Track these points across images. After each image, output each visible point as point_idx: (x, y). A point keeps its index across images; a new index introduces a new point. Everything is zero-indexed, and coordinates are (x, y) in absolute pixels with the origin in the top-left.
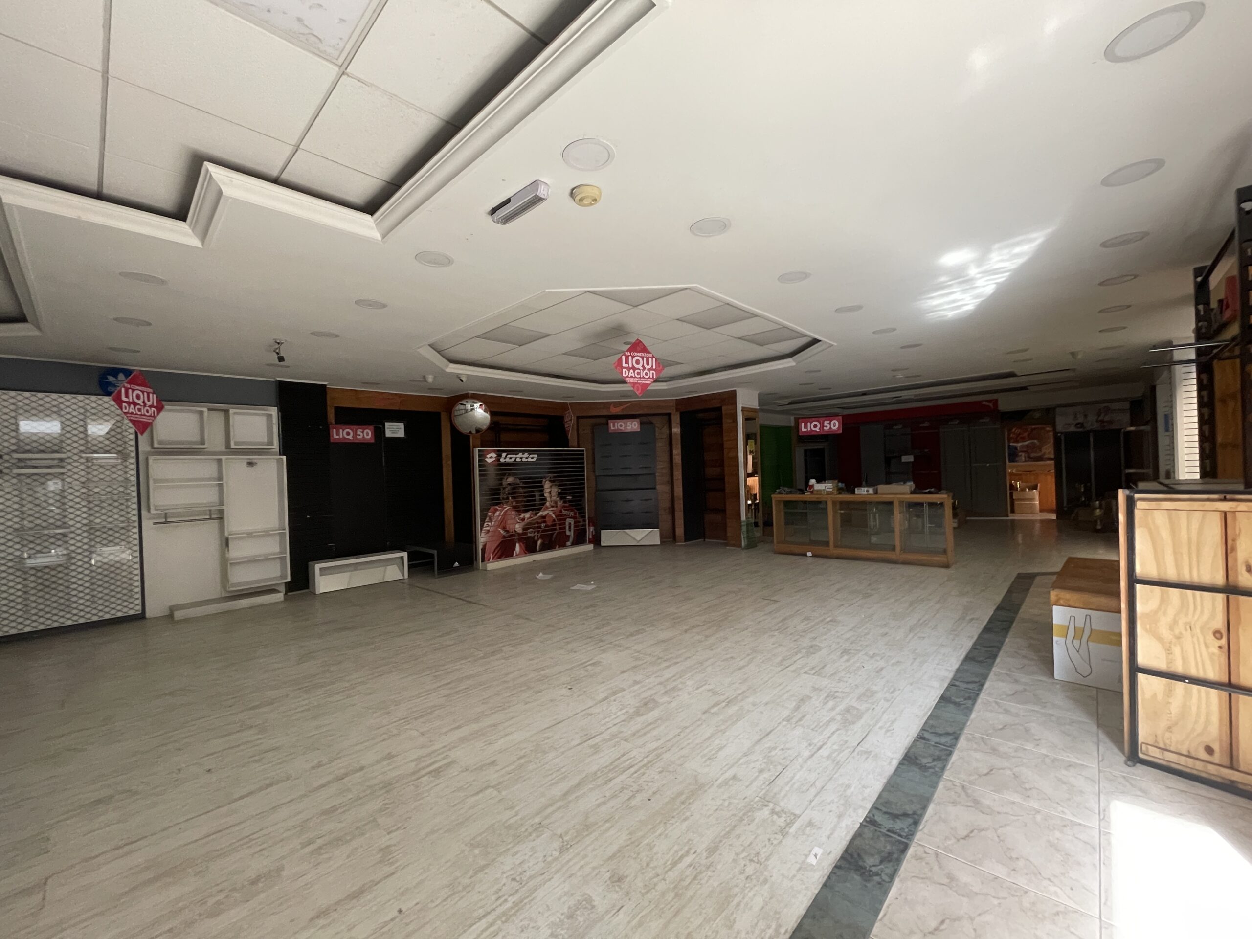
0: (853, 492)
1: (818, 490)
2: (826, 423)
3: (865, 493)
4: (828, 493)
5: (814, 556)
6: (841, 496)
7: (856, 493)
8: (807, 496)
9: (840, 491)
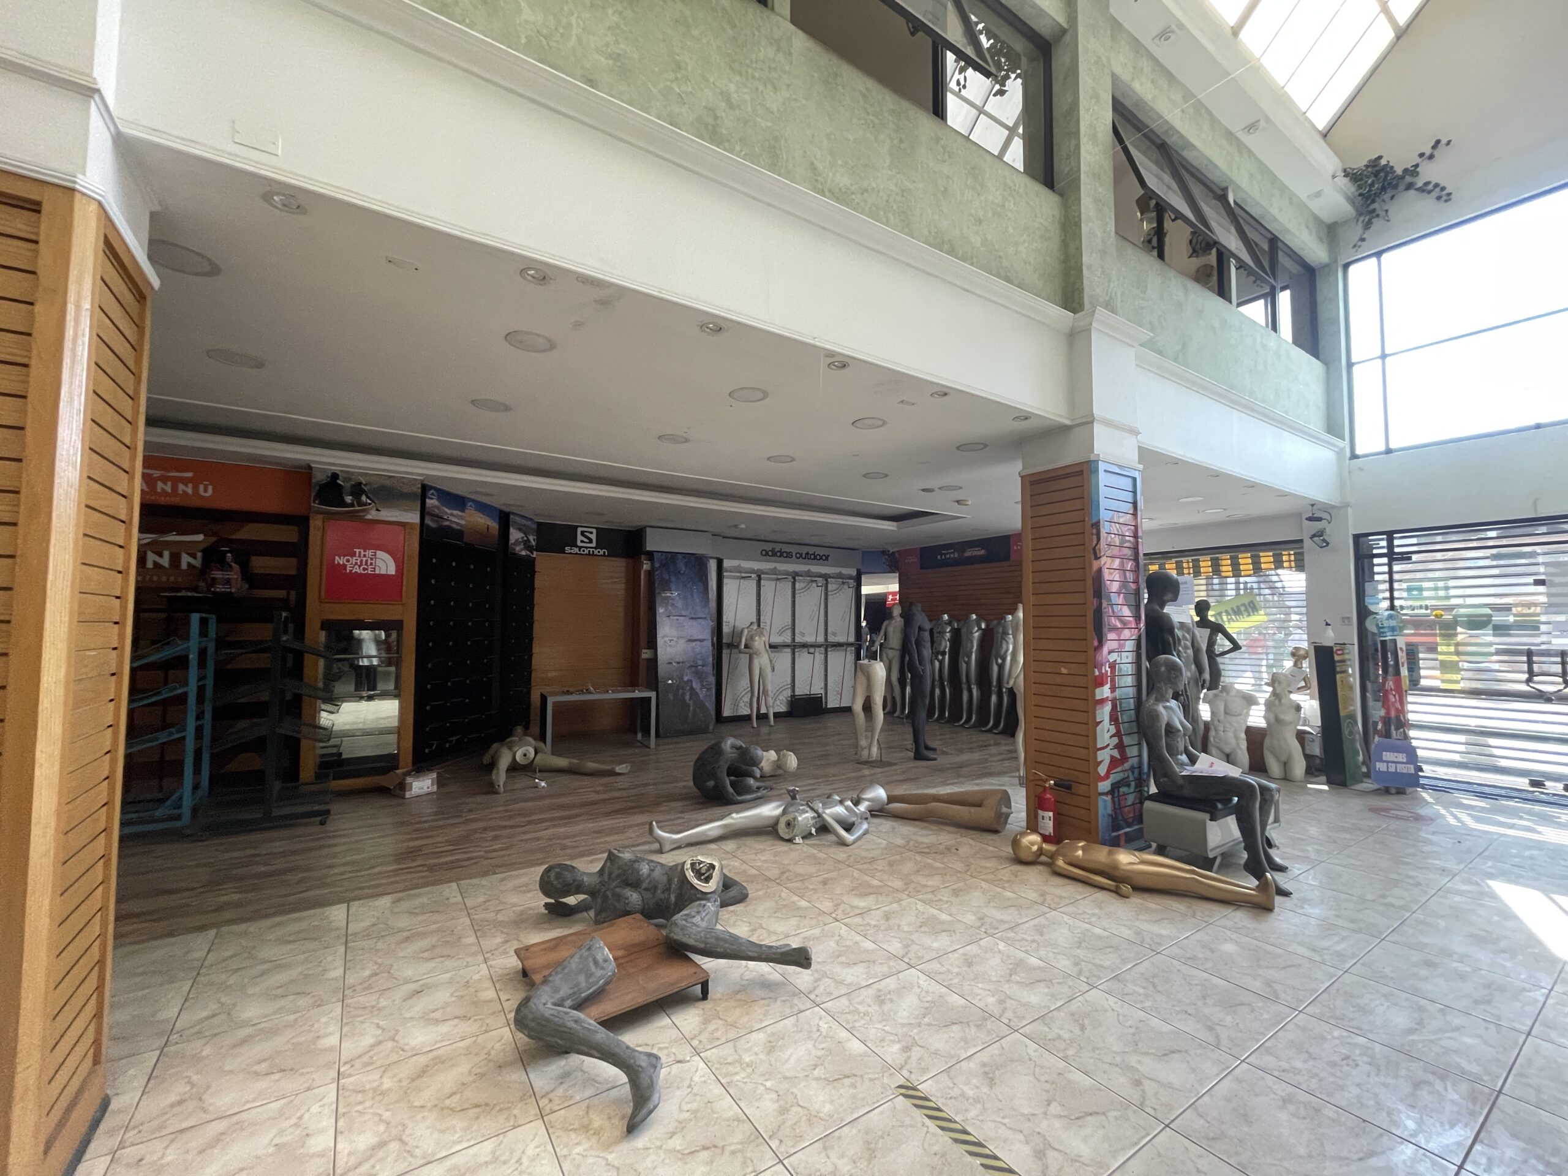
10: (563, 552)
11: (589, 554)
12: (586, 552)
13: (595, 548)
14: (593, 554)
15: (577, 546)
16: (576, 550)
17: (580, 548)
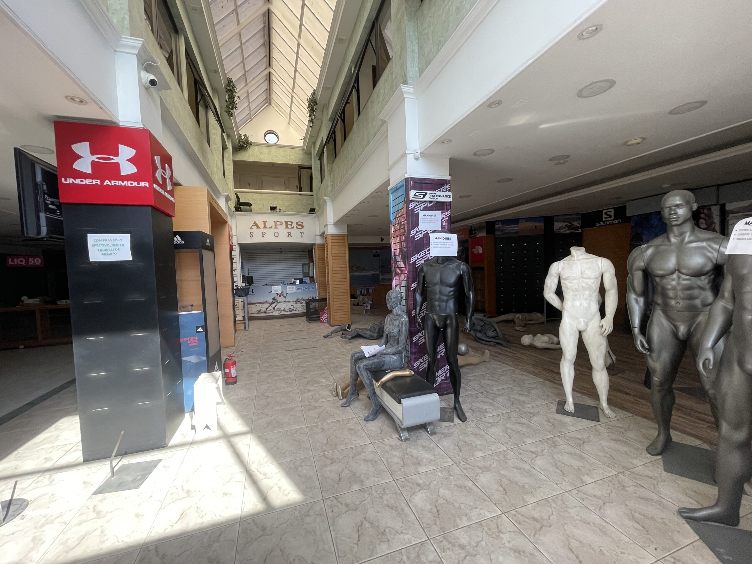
0: (56, 304)
1: (27, 304)
2: (30, 260)
3: (65, 303)
4: (36, 305)
5: (25, 348)
6: (46, 306)
7: (58, 303)
8: (18, 308)
9: (46, 302)
10: (595, 226)
11: (610, 224)
12: (608, 223)
13: (614, 220)
14: (612, 224)
15: (602, 221)
16: (602, 223)
17: (604, 222)
